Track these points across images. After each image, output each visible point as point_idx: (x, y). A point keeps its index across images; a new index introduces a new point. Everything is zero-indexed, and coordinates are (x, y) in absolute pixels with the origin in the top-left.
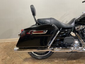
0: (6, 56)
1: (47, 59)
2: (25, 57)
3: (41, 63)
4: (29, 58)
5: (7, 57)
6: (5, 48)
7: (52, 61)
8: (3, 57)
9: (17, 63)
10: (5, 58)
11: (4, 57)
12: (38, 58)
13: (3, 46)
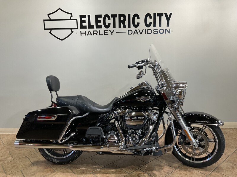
0: (6, 156)
1: (70, 165)
2: (37, 160)
3: (57, 169)
4: (42, 162)
5: (9, 157)
6: (9, 144)
7: (76, 168)
8: (2, 157)
9: (20, 166)
10: (4, 159)
11: (4, 157)
12: (54, 161)
13: (8, 140)
